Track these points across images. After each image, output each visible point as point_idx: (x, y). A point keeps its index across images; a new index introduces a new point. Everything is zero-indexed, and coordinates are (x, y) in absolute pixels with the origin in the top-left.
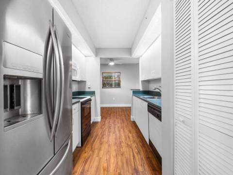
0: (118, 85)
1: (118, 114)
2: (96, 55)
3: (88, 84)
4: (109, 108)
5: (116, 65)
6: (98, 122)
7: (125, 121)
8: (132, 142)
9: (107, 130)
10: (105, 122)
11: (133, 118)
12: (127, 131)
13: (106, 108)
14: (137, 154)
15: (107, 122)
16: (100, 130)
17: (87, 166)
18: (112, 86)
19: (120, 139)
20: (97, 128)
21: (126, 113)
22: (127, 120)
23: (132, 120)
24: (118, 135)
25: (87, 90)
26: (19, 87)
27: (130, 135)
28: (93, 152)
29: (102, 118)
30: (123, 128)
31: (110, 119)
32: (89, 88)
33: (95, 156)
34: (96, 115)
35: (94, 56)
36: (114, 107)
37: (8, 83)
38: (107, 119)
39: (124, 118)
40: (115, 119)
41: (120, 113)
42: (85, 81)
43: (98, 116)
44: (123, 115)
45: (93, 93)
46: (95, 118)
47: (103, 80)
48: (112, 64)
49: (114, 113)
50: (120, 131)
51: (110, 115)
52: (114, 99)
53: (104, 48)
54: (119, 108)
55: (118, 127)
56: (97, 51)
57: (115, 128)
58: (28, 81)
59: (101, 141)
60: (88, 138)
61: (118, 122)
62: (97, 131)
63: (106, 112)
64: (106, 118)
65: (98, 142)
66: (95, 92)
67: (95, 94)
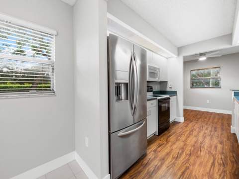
0: (217, 84)
1: (211, 120)
2: (178, 55)
3: (170, 84)
5: (209, 59)
8: (218, 152)
10: (188, 124)
11: (234, 129)
12: (216, 140)
14: (220, 165)
15: (190, 125)
16: (179, 129)
17: (159, 149)
18: (209, 85)
19: (201, 144)
20: (177, 127)
22: (223, 129)
23: (232, 132)
24: (200, 140)
25: (168, 89)
26: (120, 87)
28: (167, 143)
30: (211, 136)
31: (196, 123)
32: (170, 88)
33: (168, 146)
34: (178, 116)
37: (117, 86)
38: (192, 123)
39: (219, 126)
40: (204, 124)
41: (216, 120)
42: (167, 82)
43: (180, 116)
44: (219, 124)
46: (176, 117)
47: (191, 79)
48: (203, 59)
49: (206, 118)
50: (205, 137)
51: (199, 119)
52: (208, 101)
53: (188, 45)
55: (205, 133)
56: (179, 50)
57: (199, 132)
58: (123, 85)
59: (177, 138)
60: (166, 132)
61: (207, 129)
64: (191, 121)
65: (175, 138)
66: (176, 91)
67: (176, 93)
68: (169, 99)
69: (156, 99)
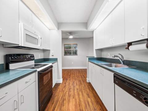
3: (52, 52)
4: (69, 70)
6: (60, 84)
7: (82, 82)
9: (67, 92)
10: (65, 83)
12: (85, 95)
13: (67, 70)
15: (67, 84)
16: (61, 92)
18: (71, 54)
19: (80, 105)
20: (58, 90)
21: (82, 75)
24: (78, 100)
25: (51, 57)
27: (89, 100)
29: (63, 80)
30: (81, 90)
31: (70, 80)
34: (59, 78)
35: (57, 30)
36: (73, 69)
38: (68, 81)
39: (81, 79)
40: (74, 80)
42: (50, 50)
44: (80, 77)
45: (56, 60)
46: (58, 80)
49: (73, 74)
50: (79, 95)
54: (76, 70)
55: (77, 89)
56: (59, 25)
57: (74, 90)
61: (77, 84)
62: (58, 95)
63: (67, 74)
66: (57, 59)
67: (57, 60)
68: (51, 67)
69: (36, 71)
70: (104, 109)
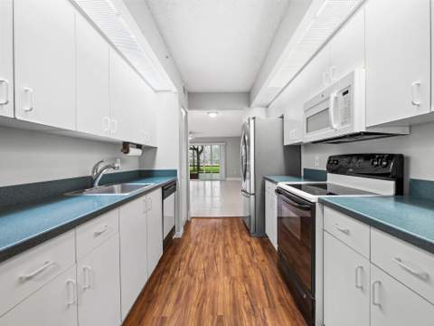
70: (158, 272)
